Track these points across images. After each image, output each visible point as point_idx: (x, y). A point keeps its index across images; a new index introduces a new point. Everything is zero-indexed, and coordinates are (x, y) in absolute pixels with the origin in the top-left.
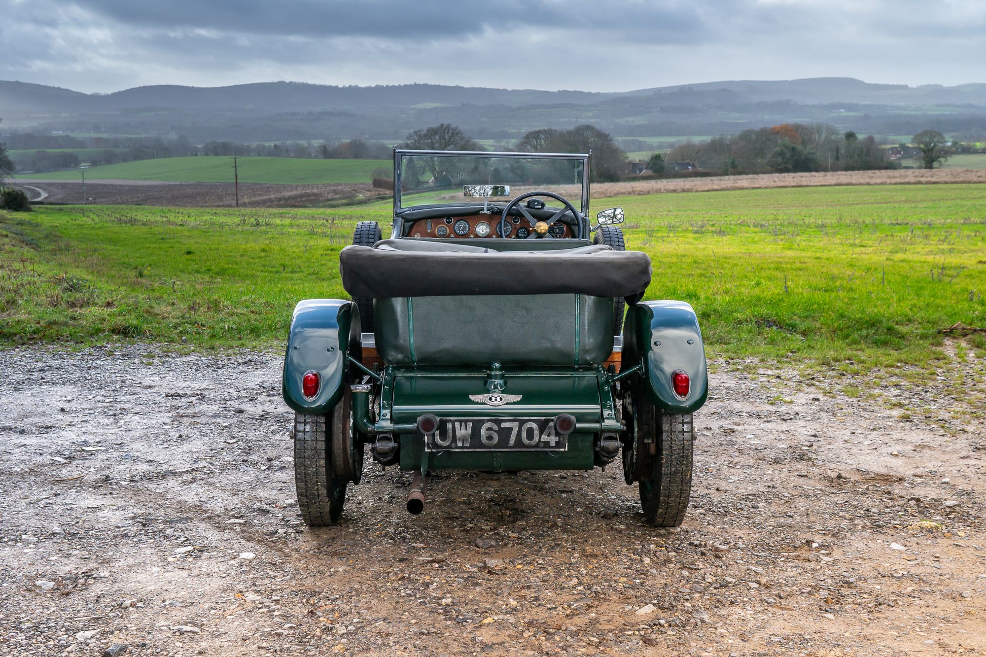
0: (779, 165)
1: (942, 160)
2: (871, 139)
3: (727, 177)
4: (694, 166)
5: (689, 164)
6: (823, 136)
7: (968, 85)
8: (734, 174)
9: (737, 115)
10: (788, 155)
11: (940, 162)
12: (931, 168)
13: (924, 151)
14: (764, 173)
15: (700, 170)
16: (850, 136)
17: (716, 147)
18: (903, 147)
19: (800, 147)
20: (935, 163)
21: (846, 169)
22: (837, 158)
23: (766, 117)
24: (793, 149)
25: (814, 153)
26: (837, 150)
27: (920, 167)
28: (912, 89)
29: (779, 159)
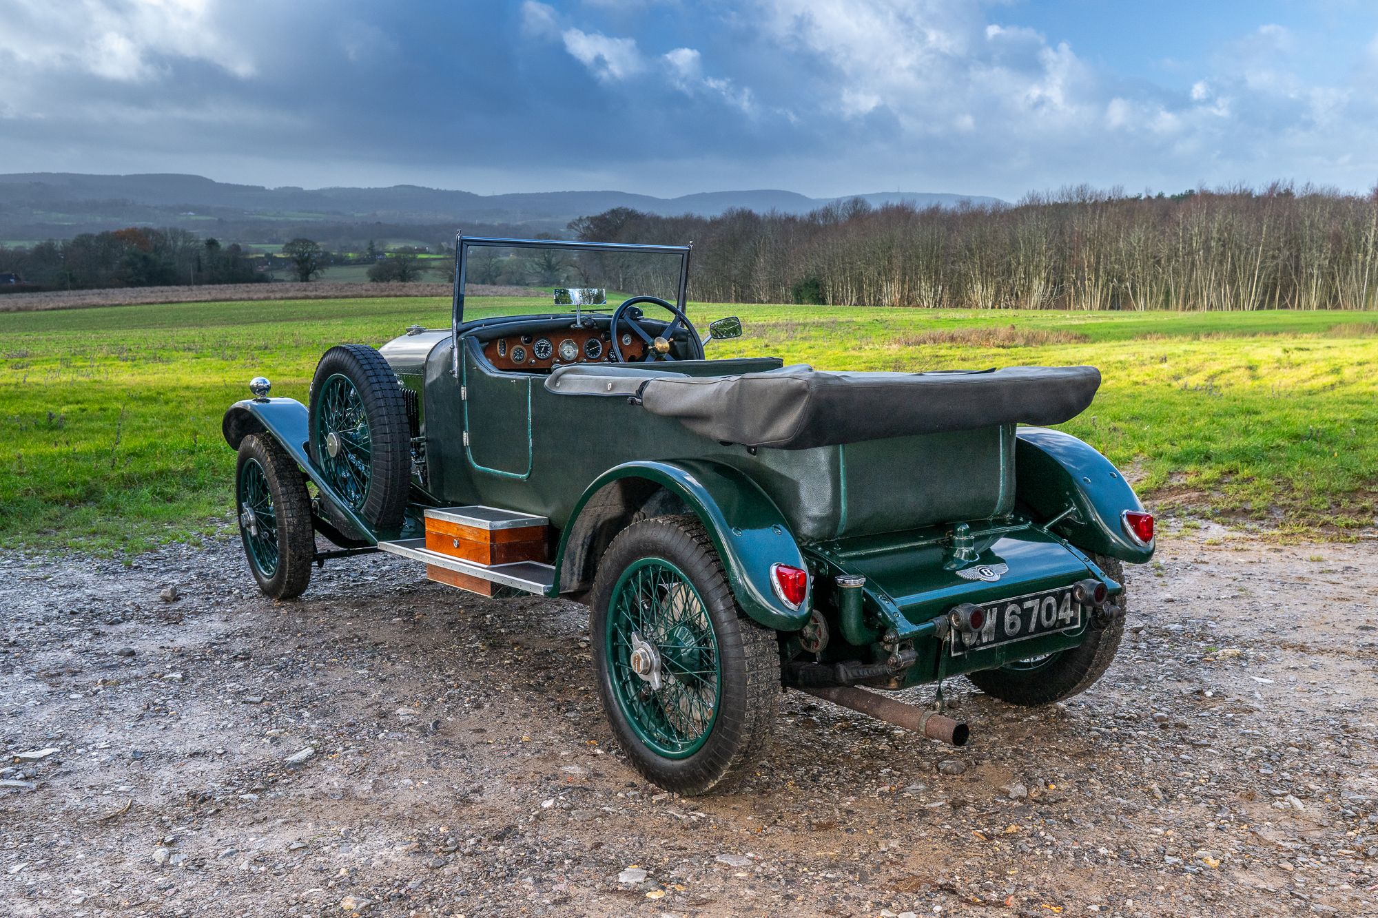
0: (129, 277)
1: (319, 272)
2: (236, 248)
3: (66, 293)
4: (17, 278)
5: (10, 276)
6: (180, 243)
7: (331, 190)
8: (73, 289)
9: (60, 215)
10: (139, 265)
11: (316, 274)
12: (307, 280)
13: (298, 262)
14: (112, 287)
15: (27, 283)
16: (212, 243)
17: (45, 254)
18: (269, 257)
19: (152, 256)
20: (311, 275)
21: (213, 281)
22: (199, 269)
23: (99, 219)
24: (145, 258)
25: (171, 264)
26: (199, 260)
27: (295, 280)
28: (269, 191)
29: (129, 271)
